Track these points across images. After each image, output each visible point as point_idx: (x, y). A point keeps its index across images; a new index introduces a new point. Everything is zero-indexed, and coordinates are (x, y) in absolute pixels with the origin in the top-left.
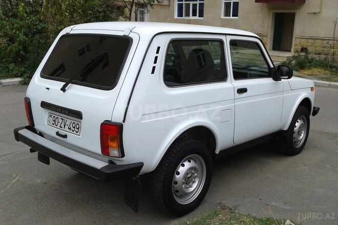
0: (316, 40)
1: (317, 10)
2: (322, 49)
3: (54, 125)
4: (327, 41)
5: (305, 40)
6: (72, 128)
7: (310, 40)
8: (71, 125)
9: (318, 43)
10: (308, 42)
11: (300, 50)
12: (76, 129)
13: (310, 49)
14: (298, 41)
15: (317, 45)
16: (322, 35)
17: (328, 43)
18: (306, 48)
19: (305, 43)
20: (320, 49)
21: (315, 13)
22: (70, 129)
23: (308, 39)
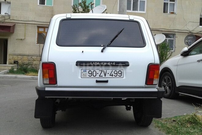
0: (23, 56)
1: (23, 38)
2: (28, 61)
3: (92, 76)
4: (31, 57)
5: (16, 56)
6: (114, 74)
7: (19, 56)
8: (113, 73)
9: (25, 58)
10: (18, 57)
11: (13, 62)
12: (118, 74)
13: (20, 62)
14: (11, 57)
15: (24, 59)
16: (27, 53)
17: (32, 57)
18: (17, 61)
19: (16, 58)
20: (26, 62)
21: (21, 39)
22: (112, 75)
23: (18, 55)
